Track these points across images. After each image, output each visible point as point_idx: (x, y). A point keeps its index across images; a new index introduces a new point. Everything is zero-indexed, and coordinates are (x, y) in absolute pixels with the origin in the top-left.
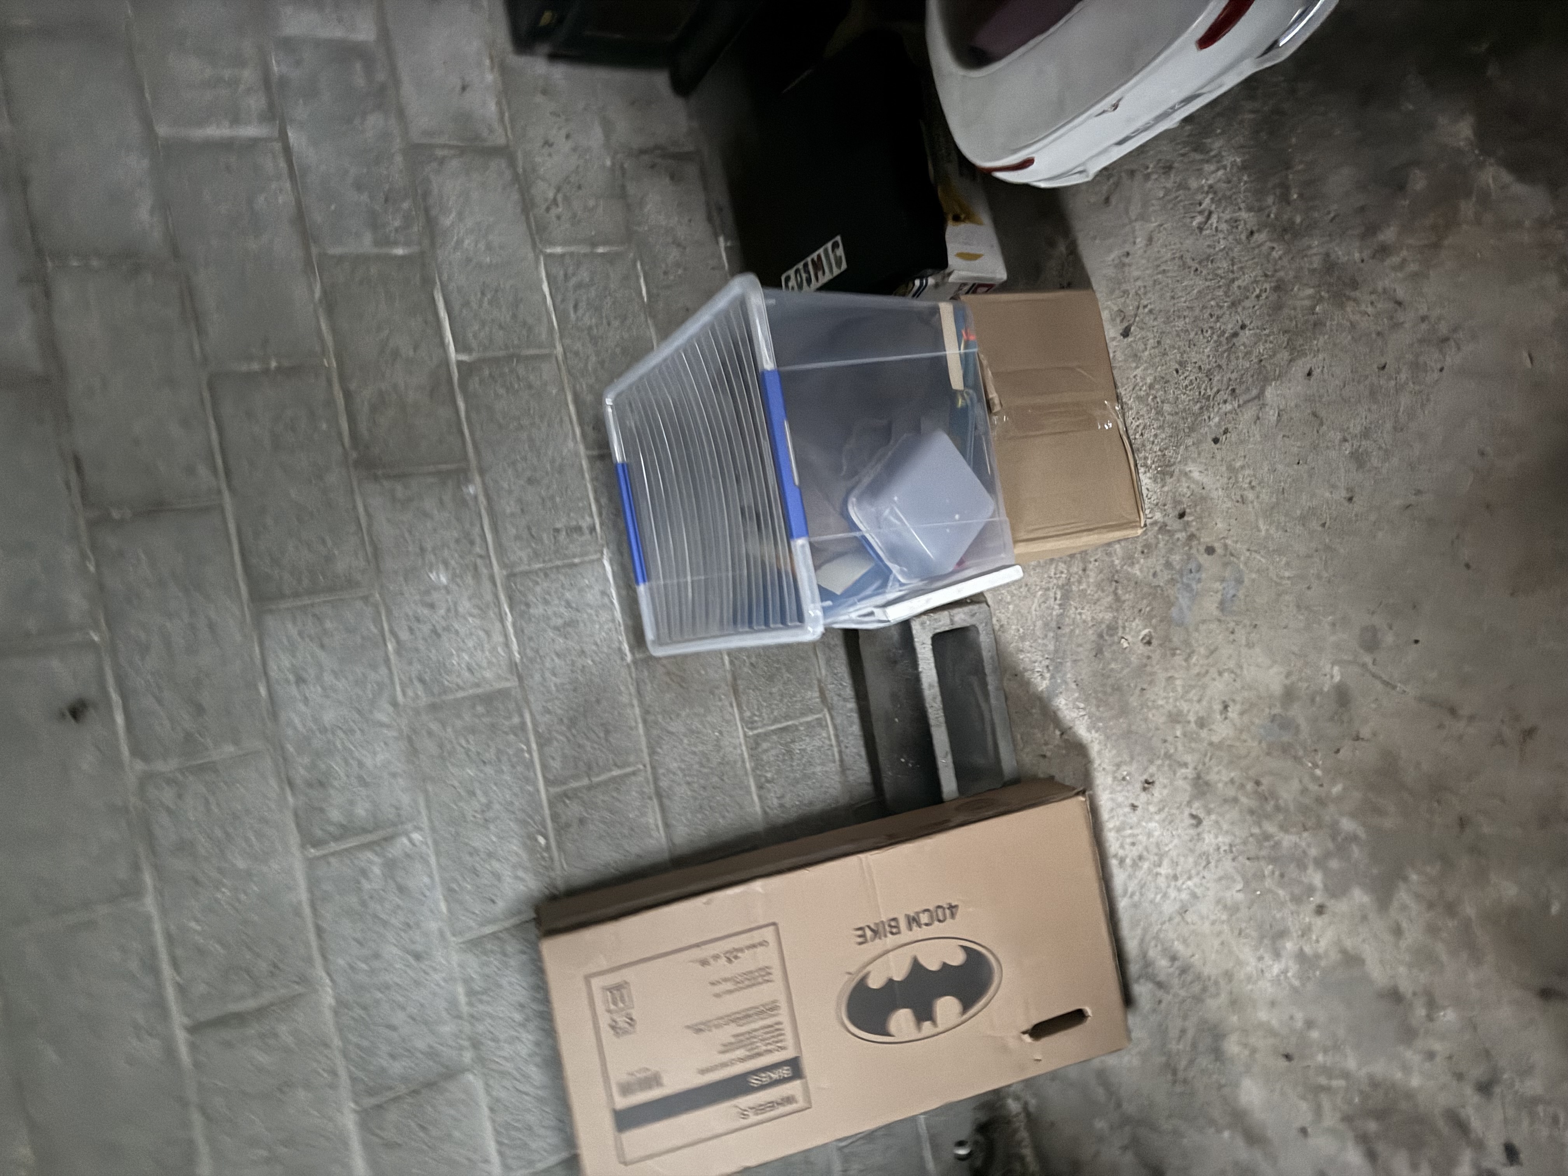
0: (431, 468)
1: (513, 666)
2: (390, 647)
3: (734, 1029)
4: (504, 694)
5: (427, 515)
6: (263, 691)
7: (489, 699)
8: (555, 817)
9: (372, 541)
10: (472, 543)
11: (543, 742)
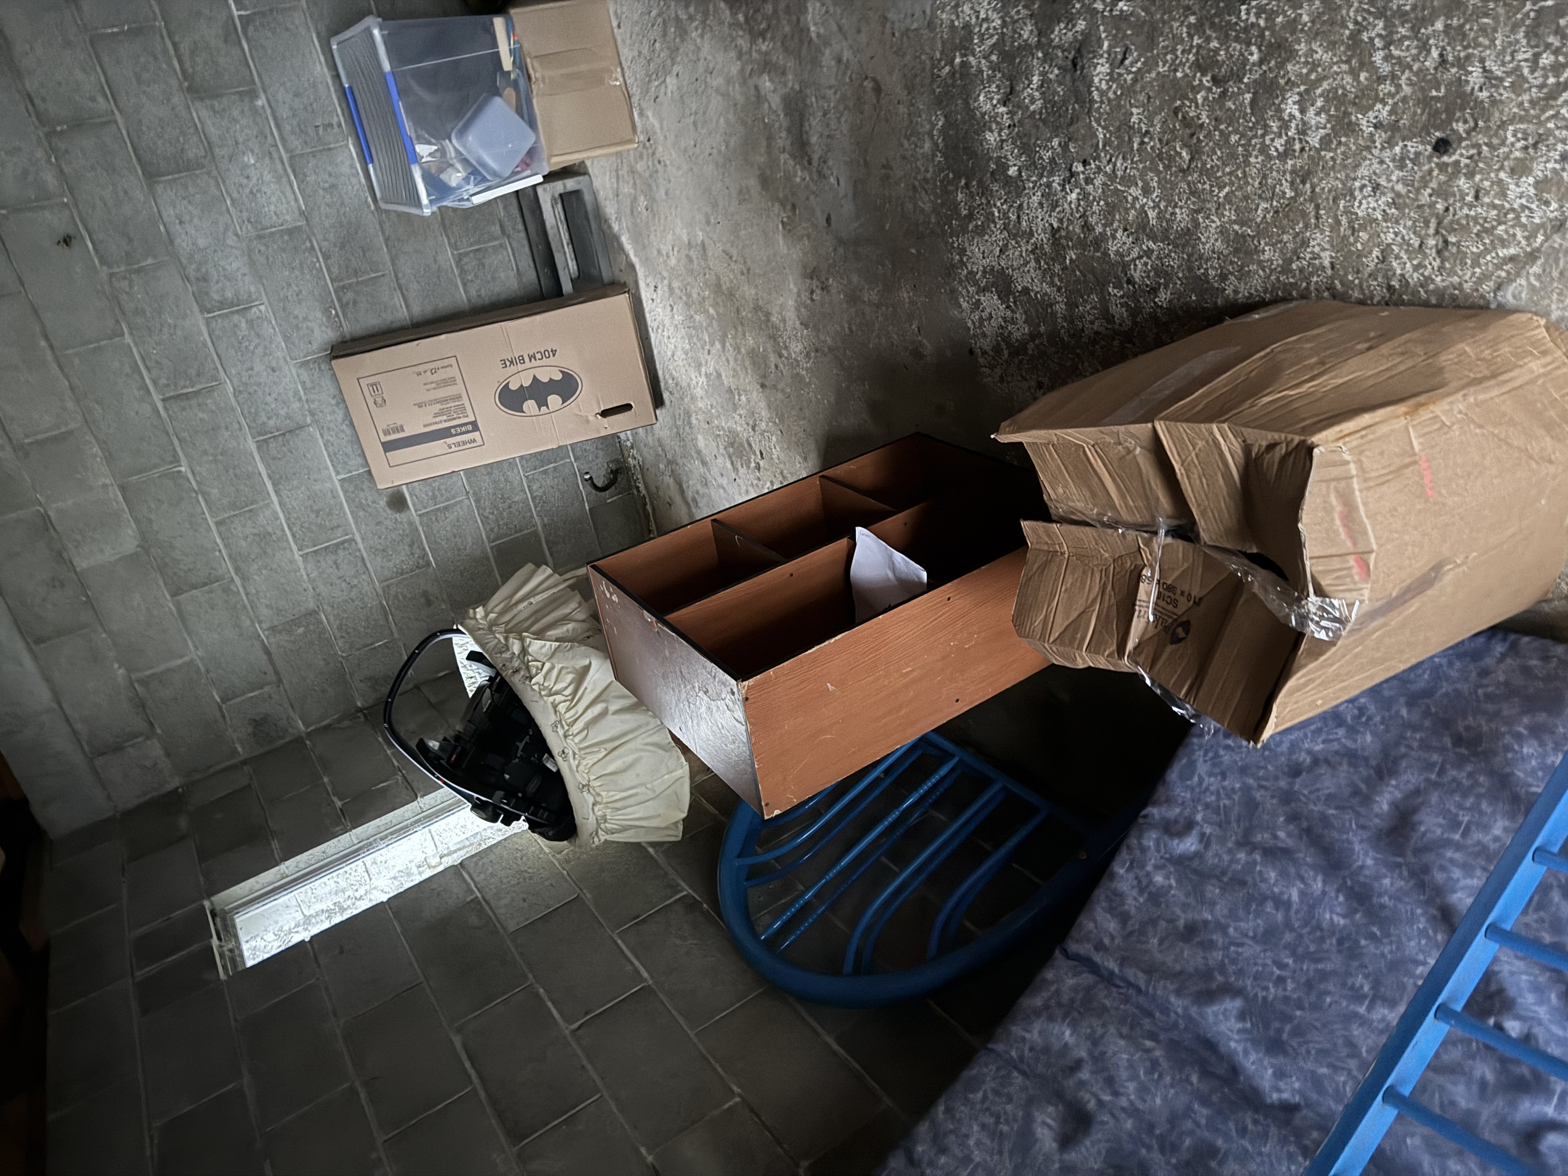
0: (234, 90)
1: (302, 213)
2: (228, 203)
3: (439, 406)
4: (299, 229)
5: (235, 121)
6: (162, 228)
7: (290, 232)
8: (339, 299)
9: (206, 138)
10: (266, 137)
11: (326, 257)
